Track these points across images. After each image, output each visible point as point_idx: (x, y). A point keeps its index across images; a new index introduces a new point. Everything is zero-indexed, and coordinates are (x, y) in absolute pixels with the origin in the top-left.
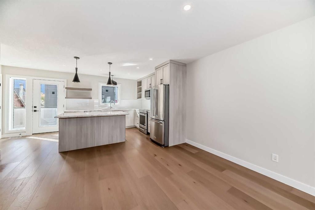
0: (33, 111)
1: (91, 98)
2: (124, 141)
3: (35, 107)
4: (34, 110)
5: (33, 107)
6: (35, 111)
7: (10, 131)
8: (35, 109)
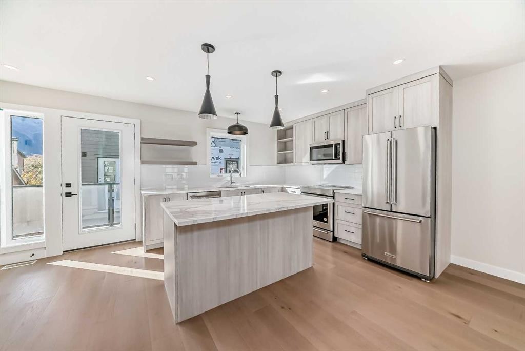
0: (64, 195)
1: (195, 163)
2: (310, 266)
3: (68, 185)
4: (66, 193)
5: (64, 185)
6: (68, 195)
7: (3, 249)
8: (68, 190)
